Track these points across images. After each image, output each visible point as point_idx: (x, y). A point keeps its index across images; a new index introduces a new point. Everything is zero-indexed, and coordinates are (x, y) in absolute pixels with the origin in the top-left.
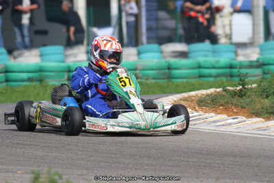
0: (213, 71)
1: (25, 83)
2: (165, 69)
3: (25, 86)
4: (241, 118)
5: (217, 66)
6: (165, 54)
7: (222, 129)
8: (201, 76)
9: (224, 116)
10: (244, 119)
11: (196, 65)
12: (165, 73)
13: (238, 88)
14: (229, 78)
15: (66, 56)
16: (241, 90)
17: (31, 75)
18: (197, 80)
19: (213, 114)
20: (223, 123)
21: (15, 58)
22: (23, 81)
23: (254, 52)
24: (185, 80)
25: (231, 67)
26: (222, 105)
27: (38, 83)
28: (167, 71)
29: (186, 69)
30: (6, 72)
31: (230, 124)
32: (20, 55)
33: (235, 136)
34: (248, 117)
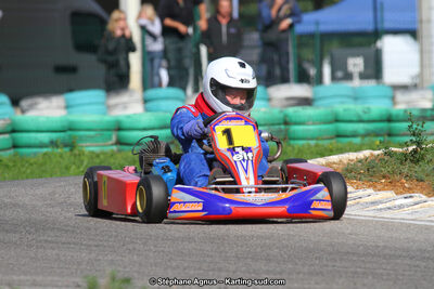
0: (360, 127)
1: (45, 150)
2: (279, 124)
3: (45, 154)
4: (419, 197)
5: (365, 117)
6: (275, 102)
7: (388, 214)
8: (338, 136)
9: (390, 194)
10: (424, 198)
11: (330, 118)
12: (280, 131)
13: (411, 149)
14: (387, 138)
15: (109, 108)
16: (415, 151)
17: (54, 136)
18: (333, 141)
19: (370, 191)
20: (388, 205)
21: (23, 112)
22: (42, 146)
23: (424, 98)
24: (313, 142)
25: (389, 119)
26: (384, 177)
27: (67, 149)
28: (283, 127)
29: (314, 124)
30: (14, 131)
31: (401, 207)
32: (31, 107)
33: (409, 225)
34: (428, 195)
